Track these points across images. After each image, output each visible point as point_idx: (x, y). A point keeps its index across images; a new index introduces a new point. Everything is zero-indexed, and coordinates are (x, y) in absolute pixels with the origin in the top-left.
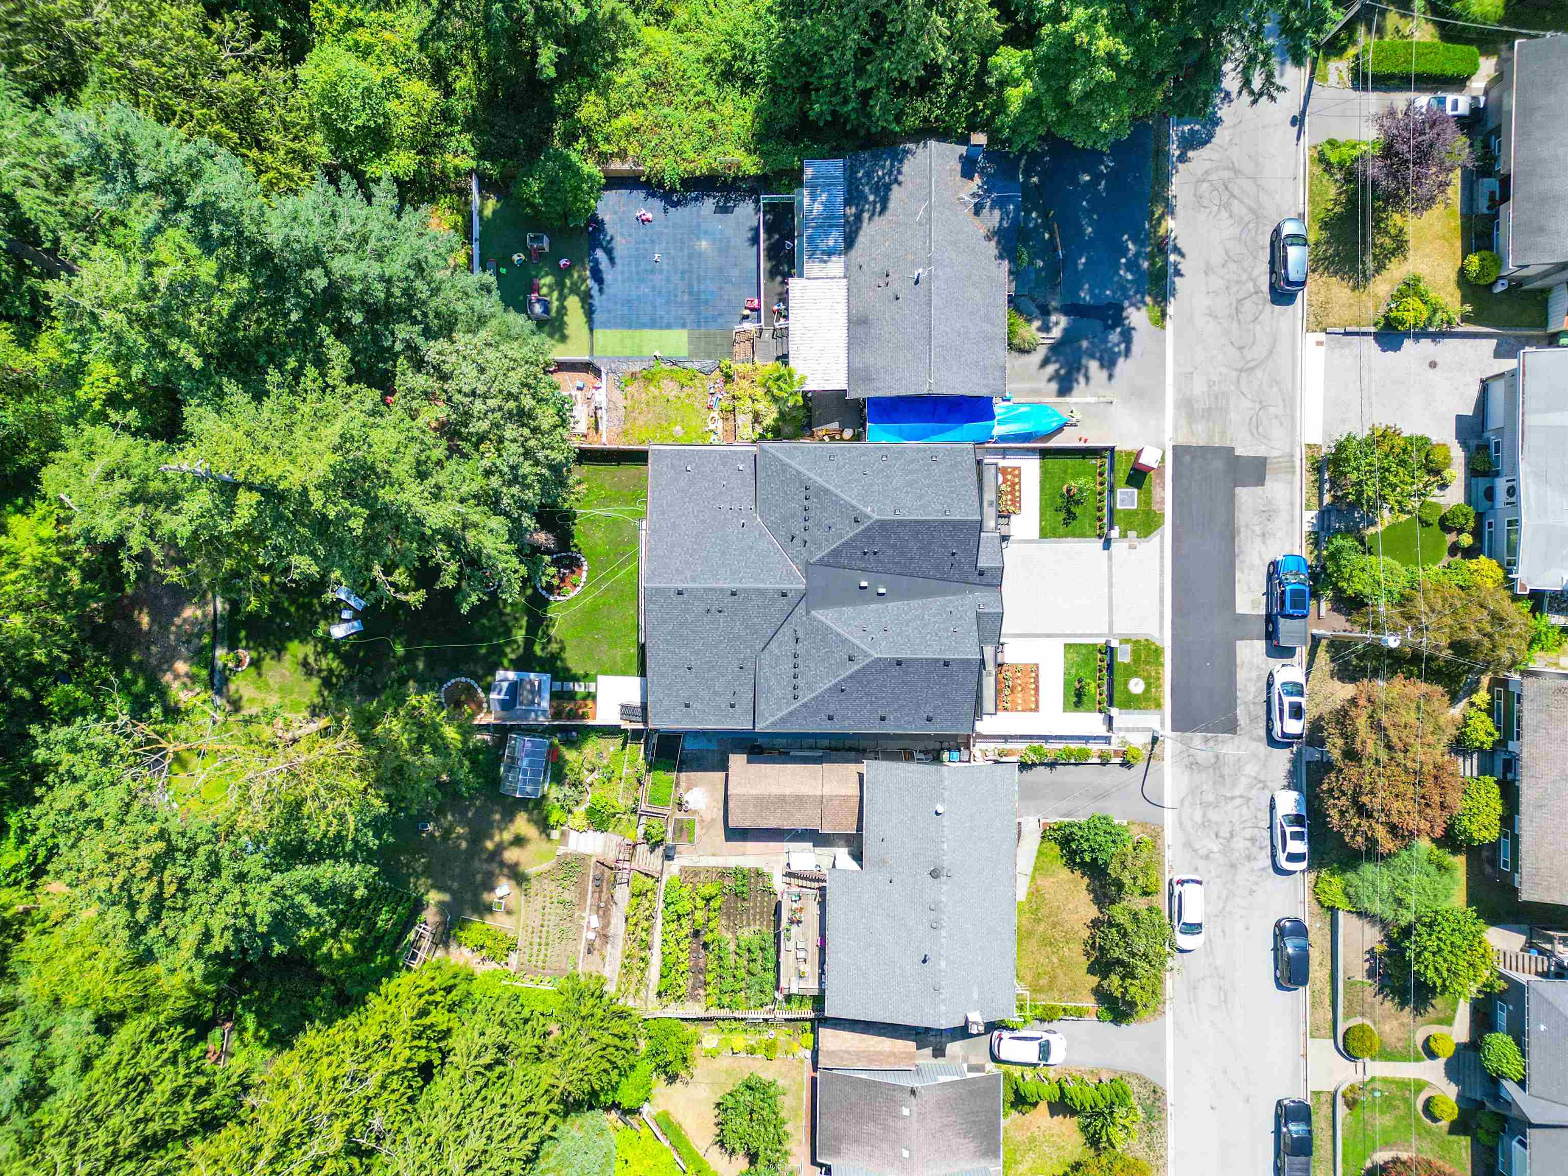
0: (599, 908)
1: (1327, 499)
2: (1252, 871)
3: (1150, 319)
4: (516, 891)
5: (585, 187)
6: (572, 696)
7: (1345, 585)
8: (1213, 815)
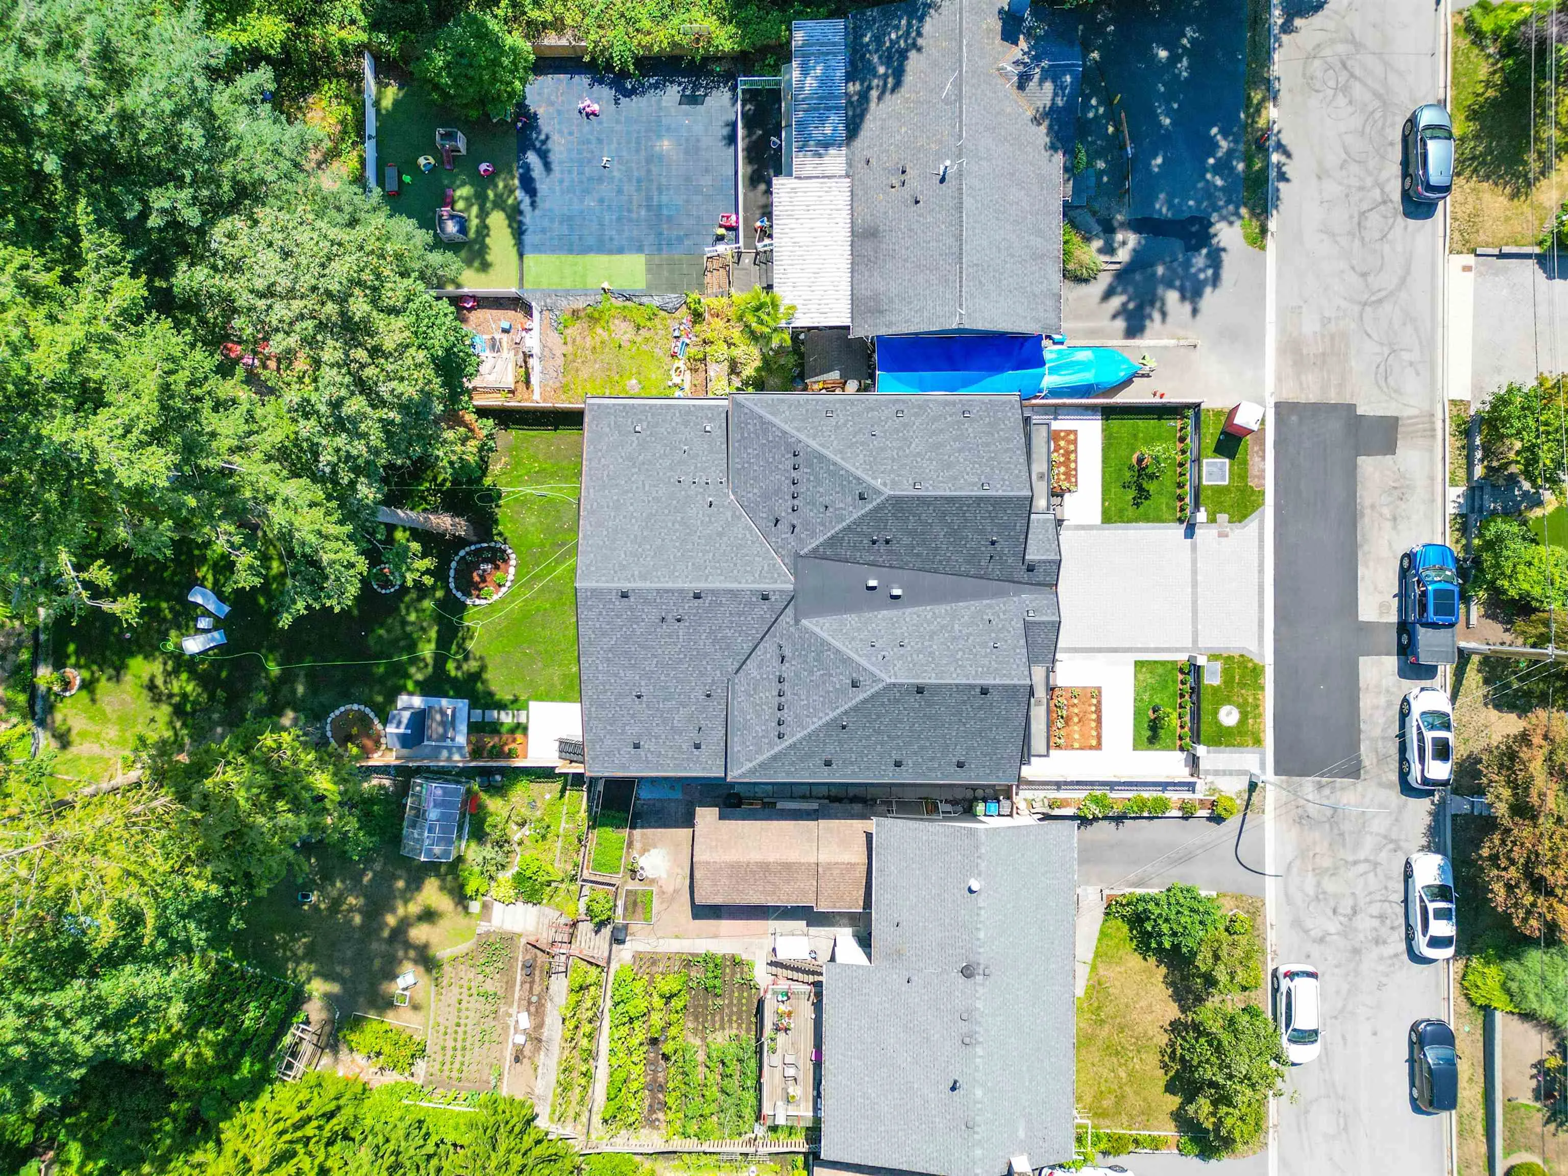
0: (530, 1003)
1: (1479, 471)
2: (1381, 958)
3: (1246, 237)
4: (425, 981)
5: (506, 61)
6: (494, 728)
7: (1506, 584)
8: (1330, 886)
